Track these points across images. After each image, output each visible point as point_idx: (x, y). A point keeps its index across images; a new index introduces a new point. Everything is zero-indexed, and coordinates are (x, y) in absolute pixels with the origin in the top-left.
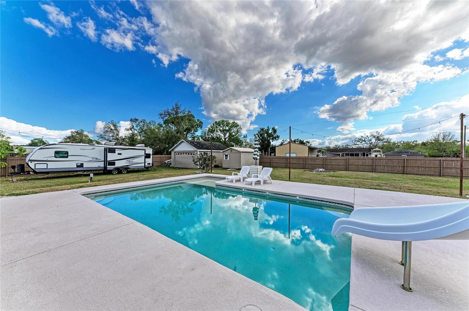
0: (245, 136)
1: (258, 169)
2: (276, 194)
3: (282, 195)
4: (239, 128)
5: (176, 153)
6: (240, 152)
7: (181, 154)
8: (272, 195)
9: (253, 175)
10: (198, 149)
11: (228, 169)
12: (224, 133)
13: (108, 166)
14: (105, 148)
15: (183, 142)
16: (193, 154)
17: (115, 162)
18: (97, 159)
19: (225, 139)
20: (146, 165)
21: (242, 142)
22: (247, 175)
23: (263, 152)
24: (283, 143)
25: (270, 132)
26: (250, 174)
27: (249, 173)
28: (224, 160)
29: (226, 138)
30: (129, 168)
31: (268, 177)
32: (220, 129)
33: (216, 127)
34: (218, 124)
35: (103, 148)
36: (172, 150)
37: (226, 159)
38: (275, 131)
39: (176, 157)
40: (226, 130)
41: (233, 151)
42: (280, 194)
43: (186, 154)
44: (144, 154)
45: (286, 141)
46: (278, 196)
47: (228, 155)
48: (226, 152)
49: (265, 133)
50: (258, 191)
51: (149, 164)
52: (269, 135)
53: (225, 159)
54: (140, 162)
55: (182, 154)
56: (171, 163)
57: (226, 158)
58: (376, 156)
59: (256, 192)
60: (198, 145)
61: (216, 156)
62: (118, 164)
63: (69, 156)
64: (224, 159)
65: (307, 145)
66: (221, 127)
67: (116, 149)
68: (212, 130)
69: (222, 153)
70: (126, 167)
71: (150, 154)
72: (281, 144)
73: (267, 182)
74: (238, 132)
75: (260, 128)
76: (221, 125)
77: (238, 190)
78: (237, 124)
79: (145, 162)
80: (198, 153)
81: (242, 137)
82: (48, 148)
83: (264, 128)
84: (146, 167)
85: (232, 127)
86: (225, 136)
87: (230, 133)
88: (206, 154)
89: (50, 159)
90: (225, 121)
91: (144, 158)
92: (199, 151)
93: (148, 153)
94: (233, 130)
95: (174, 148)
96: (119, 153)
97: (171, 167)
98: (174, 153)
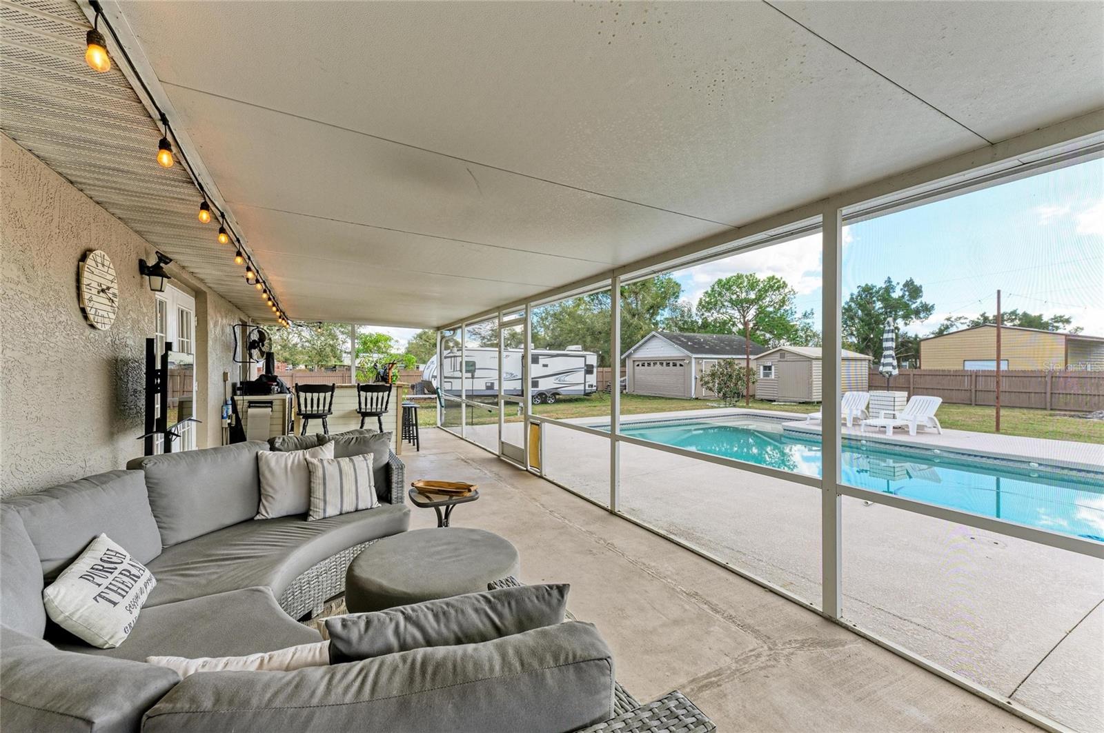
1: (896, 399)
4: (787, 291)
5: (637, 363)
6: (808, 359)
7: (649, 364)
9: (883, 412)
10: (692, 353)
11: (775, 401)
12: (743, 310)
14: (523, 355)
15: (654, 336)
16: (678, 365)
17: (538, 381)
18: (512, 374)
19: (746, 324)
20: (587, 388)
21: (797, 330)
22: (862, 411)
24: (947, 328)
26: (870, 410)
27: (868, 408)
28: (762, 380)
29: (748, 322)
30: (559, 394)
31: (929, 418)
32: (731, 299)
33: (720, 294)
34: (724, 286)
35: (521, 355)
36: (628, 356)
37: (765, 378)
38: (914, 290)
39: (636, 371)
40: (747, 300)
41: (788, 357)
43: (662, 364)
44: (583, 366)
45: (962, 321)
47: (773, 367)
48: (766, 358)
49: (878, 300)
50: (907, 446)
51: (592, 386)
52: (893, 307)
53: (764, 376)
54: (577, 382)
55: (652, 364)
56: (625, 386)
57: (767, 375)
59: (903, 447)
60: (689, 343)
62: (544, 385)
63: (477, 371)
64: (762, 377)
65: (1059, 331)
66: (732, 294)
67: (540, 357)
68: (709, 303)
69: (755, 361)
70: (555, 391)
71: (592, 366)
72: (940, 329)
73: (927, 430)
74: (783, 302)
75: (858, 287)
76: (734, 288)
78: (781, 282)
79: (585, 382)
80: (693, 361)
81: (799, 315)
82: (454, 357)
83: (874, 284)
84: (587, 392)
85: (766, 291)
86: (744, 317)
87: (761, 307)
88: (730, 364)
89: (458, 374)
90: (747, 277)
91: (583, 373)
92: (695, 358)
93: (590, 363)
94: (768, 299)
95: (631, 354)
96: (545, 363)
97: (627, 395)
98: (632, 363)
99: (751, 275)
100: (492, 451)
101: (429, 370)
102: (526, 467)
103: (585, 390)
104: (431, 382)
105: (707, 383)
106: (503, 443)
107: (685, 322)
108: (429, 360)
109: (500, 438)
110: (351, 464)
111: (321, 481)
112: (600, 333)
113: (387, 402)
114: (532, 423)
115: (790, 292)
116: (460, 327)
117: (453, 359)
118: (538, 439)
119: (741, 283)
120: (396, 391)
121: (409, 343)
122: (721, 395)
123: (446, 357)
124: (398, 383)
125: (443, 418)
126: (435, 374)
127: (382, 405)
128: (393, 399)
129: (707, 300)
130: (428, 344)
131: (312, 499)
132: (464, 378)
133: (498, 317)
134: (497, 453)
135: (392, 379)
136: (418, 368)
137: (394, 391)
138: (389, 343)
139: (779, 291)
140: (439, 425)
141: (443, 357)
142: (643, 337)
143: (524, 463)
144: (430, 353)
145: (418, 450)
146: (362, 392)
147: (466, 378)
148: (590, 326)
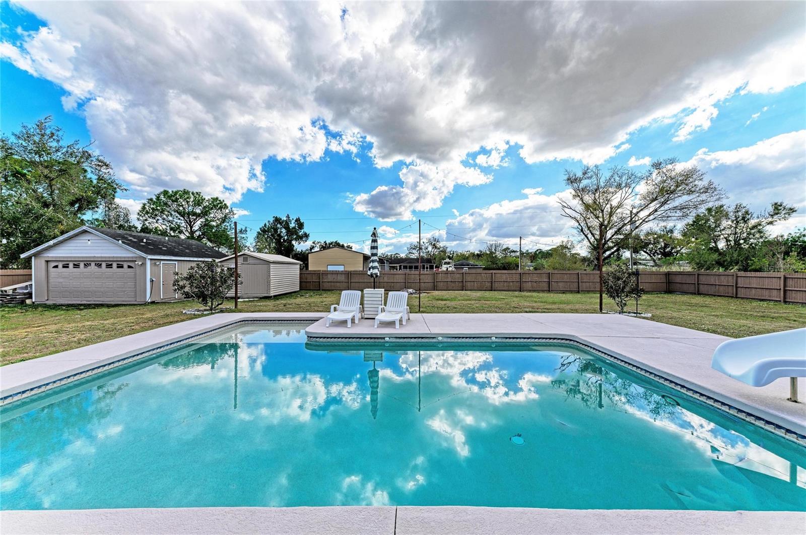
2: (456, 338)
3: (466, 338)
4: (227, 211)
5: (53, 264)
6: (268, 263)
8: (449, 340)
10: (147, 254)
11: (240, 298)
12: (190, 221)
15: (85, 232)
16: (125, 267)
19: (192, 233)
25: (292, 225)
34: (170, 197)
36: (36, 255)
38: (300, 224)
39: (52, 275)
40: (193, 213)
41: (250, 261)
42: (463, 338)
43: (99, 265)
46: (460, 340)
49: (283, 227)
52: (290, 232)
56: (30, 293)
58: (447, 269)
60: (143, 244)
68: (153, 210)
72: (311, 248)
74: (225, 219)
76: (181, 201)
77: (372, 340)
78: (223, 204)
80: (148, 263)
83: (281, 217)
85: (211, 209)
86: (191, 227)
87: (207, 220)
90: (193, 193)
92: (151, 259)
94: (212, 215)
95: (41, 251)
97: (34, 306)
98: (44, 263)
99: (197, 193)
105: (183, 287)
115: (230, 212)
119: (187, 198)
129: (152, 206)
139: (221, 211)
142: (62, 233)
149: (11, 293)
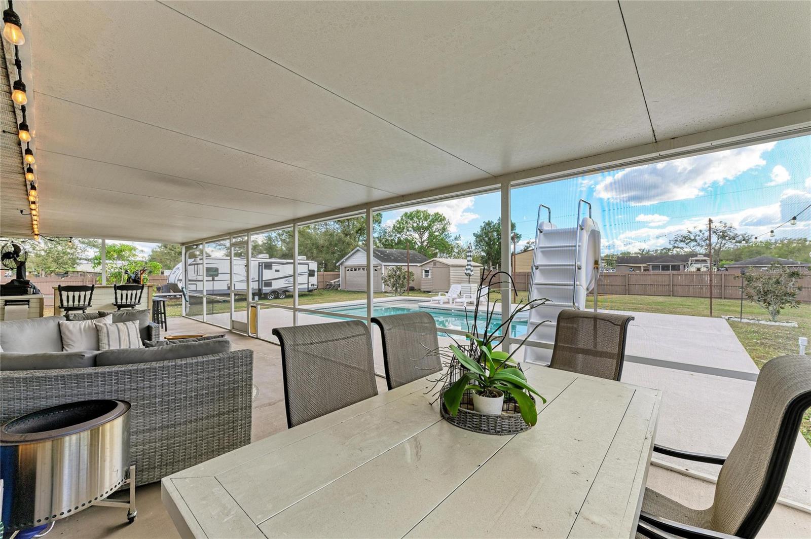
0: (456, 236)
1: (472, 288)
4: (445, 222)
5: (347, 269)
6: (448, 266)
7: (355, 270)
9: (465, 295)
10: (382, 262)
11: (431, 292)
12: (421, 233)
13: (264, 288)
14: (259, 263)
15: (358, 250)
16: (374, 270)
17: (272, 282)
19: (422, 243)
20: (310, 286)
21: (452, 248)
23: (489, 264)
24: (528, 248)
26: (461, 294)
28: (424, 279)
29: (424, 242)
30: (288, 291)
32: (413, 226)
33: (406, 222)
34: (409, 217)
35: (257, 263)
36: (341, 264)
37: (426, 278)
39: (347, 275)
40: (423, 227)
41: (438, 265)
43: (364, 269)
44: (307, 271)
47: (430, 271)
48: (426, 265)
49: (494, 231)
51: (314, 285)
54: (303, 282)
55: (357, 269)
56: (340, 285)
57: (427, 276)
58: (699, 270)
60: (382, 256)
61: (414, 273)
62: (276, 285)
63: (219, 275)
64: (424, 277)
66: (414, 222)
67: (273, 264)
68: (399, 228)
69: (421, 267)
70: (285, 289)
71: (314, 271)
72: (525, 248)
74: (444, 229)
75: (484, 222)
76: (415, 219)
78: (442, 217)
79: (308, 282)
80: (383, 267)
81: (452, 238)
82: (197, 264)
83: (493, 221)
84: (310, 289)
85: (434, 222)
86: (421, 238)
87: (431, 232)
88: (400, 269)
89: (200, 278)
90: (422, 212)
91: (307, 276)
92: (385, 265)
93: (312, 269)
94: (435, 227)
95: (343, 262)
96: (277, 269)
97: (341, 291)
98: (344, 268)
99: (425, 211)
100: (225, 327)
101: (175, 275)
102: (248, 334)
103: (308, 288)
104: (177, 285)
106: (233, 321)
107: (387, 240)
108: (174, 267)
109: (231, 318)
110: (125, 326)
111: (106, 335)
112: (323, 247)
113: (140, 297)
114: (252, 307)
115: (447, 223)
116: (201, 244)
117: (196, 266)
118: (255, 316)
119: (419, 216)
120: (147, 290)
121: (153, 251)
122: (394, 289)
123: (190, 265)
124: (148, 284)
125: (188, 309)
126: (180, 278)
127: (135, 299)
128: (144, 295)
129: (398, 226)
130: (173, 252)
131: (100, 344)
132: (204, 281)
133: (230, 239)
134: (230, 329)
135: (143, 281)
136: (162, 273)
137: (145, 290)
138: (134, 253)
139: (441, 222)
140: (184, 315)
141: (187, 265)
142: (352, 251)
143: (247, 332)
144: (176, 260)
145: (166, 331)
146: (118, 291)
147: (207, 281)
148: (314, 242)
149: (333, 284)
